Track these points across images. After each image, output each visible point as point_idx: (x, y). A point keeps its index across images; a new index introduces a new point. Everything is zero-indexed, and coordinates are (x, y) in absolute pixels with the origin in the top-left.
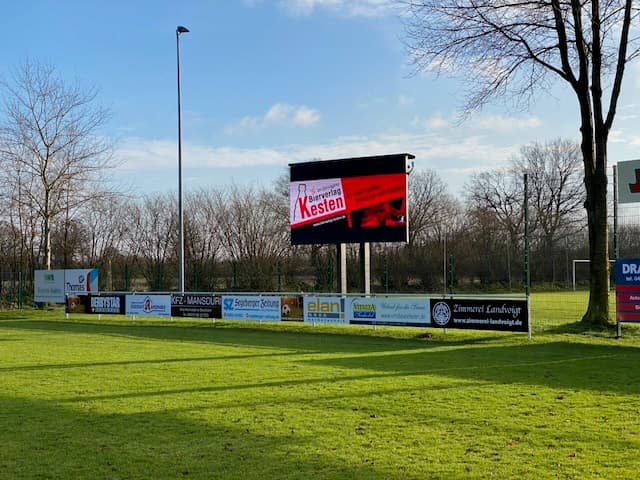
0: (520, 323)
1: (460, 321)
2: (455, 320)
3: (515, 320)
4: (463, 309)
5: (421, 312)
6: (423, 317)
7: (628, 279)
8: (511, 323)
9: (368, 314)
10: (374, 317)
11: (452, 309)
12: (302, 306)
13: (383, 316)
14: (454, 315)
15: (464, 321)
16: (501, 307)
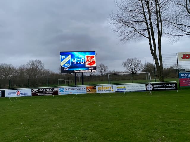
0: (175, 88)
1: (156, 89)
2: (154, 89)
3: (173, 87)
4: (157, 86)
5: (142, 87)
6: (143, 89)
7: (182, 77)
8: (172, 88)
9: (123, 89)
10: (125, 90)
11: (153, 86)
12: (96, 88)
13: (128, 89)
14: (154, 88)
15: (157, 89)
16: (169, 85)
